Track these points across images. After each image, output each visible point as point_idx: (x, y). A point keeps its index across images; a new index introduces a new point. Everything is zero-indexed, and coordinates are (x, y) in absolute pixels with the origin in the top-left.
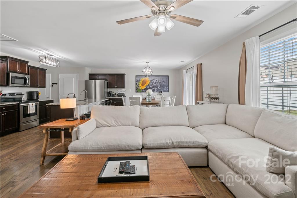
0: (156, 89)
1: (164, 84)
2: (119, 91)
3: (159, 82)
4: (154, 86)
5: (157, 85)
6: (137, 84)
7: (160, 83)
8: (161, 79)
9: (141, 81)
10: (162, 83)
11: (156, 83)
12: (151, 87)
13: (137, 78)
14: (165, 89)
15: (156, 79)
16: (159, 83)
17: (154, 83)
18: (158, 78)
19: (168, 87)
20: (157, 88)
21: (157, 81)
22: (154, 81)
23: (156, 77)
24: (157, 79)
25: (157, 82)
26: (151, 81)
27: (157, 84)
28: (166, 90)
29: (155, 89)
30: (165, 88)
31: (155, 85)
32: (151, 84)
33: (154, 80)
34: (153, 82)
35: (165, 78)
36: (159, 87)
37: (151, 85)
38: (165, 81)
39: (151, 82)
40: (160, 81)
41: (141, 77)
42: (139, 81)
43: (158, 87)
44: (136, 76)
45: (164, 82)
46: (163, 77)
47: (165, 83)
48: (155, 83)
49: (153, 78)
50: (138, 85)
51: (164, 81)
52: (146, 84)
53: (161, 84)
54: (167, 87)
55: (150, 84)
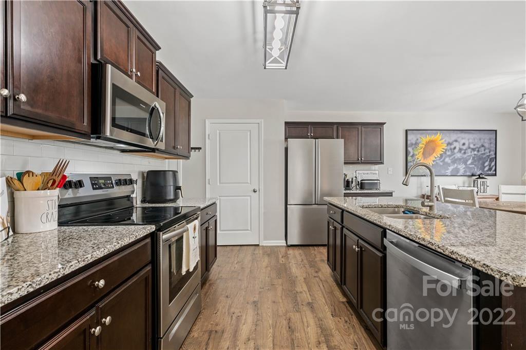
0: (462, 167)
1: (484, 154)
2: (360, 172)
3: (469, 148)
4: (456, 160)
5: (465, 156)
6: (411, 154)
7: (474, 150)
8: (476, 141)
9: (420, 145)
10: (478, 151)
11: (463, 152)
12: (449, 161)
13: (409, 138)
14: (486, 169)
15: (463, 139)
16: (469, 150)
17: (456, 151)
18: (466, 136)
19: (493, 164)
20: (466, 164)
21: (464, 144)
22: (455, 144)
23: (463, 135)
24: (466, 139)
25: (464, 147)
26: (449, 144)
27: (465, 153)
28: (490, 169)
29: (459, 167)
30: (486, 164)
31: (459, 155)
32: (448, 153)
33: (456, 141)
34: (455, 148)
35: (486, 137)
36: (469, 162)
37: (449, 156)
38: (487, 145)
39: (449, 148)
40: (472, 146)
41: (422, 134)
42: (417, 144)
43: (467, 161)
44: (406, 131)
45: (483, 148)
46: (482, 135)
47: (487, 151)
48: (460, 150)
49: (454, 136)
50: (413, 156)
51: (483, 146)
52: (434, 154)
53: (476, 153)
54: (491, 161)
55: (445, 153)
